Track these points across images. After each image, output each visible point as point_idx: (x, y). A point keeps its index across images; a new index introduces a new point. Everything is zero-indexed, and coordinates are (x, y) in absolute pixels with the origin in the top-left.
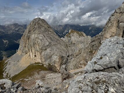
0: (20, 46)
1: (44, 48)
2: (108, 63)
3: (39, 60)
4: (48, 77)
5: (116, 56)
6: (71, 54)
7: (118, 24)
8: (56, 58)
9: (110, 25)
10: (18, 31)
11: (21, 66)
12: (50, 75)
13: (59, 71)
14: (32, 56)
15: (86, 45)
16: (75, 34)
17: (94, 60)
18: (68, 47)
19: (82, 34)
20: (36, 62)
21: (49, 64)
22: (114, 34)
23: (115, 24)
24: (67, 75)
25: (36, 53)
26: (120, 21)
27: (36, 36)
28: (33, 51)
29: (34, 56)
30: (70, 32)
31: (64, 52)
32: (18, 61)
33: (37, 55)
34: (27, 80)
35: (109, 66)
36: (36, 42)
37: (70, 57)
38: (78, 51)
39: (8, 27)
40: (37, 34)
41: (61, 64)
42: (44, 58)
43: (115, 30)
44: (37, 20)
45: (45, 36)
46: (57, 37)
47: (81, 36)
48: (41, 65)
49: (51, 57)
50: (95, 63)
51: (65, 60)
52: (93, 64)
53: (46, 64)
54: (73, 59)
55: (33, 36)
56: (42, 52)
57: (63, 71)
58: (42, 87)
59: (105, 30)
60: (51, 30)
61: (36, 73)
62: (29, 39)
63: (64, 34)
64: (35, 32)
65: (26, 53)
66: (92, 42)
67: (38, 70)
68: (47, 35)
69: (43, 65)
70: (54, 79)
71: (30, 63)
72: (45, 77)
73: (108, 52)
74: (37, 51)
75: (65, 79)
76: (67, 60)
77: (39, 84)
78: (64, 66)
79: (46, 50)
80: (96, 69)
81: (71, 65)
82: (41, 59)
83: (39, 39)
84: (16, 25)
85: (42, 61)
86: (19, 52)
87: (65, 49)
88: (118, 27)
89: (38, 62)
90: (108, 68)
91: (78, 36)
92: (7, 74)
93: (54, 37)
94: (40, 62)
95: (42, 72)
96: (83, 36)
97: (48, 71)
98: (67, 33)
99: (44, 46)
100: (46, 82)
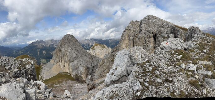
0: (53, 57)
1: (72, 60)
2: (121, 73)
3: (67, 70)
4: (75, 87)
5: (125, 65)
6: (95, 65)
7: (129, 37)
8: (82, 69)
9: (124, 38)
10: (53, 45)
11: (52, 73)
12: (77, 85)
13: (85, 81)
14: (62, 66)
15: (108, 55)
16: (99, 46)
17: (111, 71)
18: (93, 59)
19: (104, 47)
20: (65, 71)
21: (76, 75)
22: (127, 45)
23: (127, 38)
24: (93, 86)
25: (65, 64)
26: (130, 35)
27: (66, 49)
28: (63, 61)
29: (63, 66)
30: (94, 45)
31: (89, 63)
32: (50, 68)
33: (65, 65)
34: (56, 86)
35: (122, 75)
36: (66, 54)
37: (96, 68)
38: (101, 61)
39: (47, 42)
40: (66, 48)
41: (87, 75)
42: (72, 69)
43: (128, 42)
44: (67, 36)
45: (73, 49)
46: (83, 50)
47: (103, 48)
48: (69, 74)
49: (77, 68)
50: (112, 74)
51: (90, 71)
52: (111, 75)
53: (73, 74)
54: (98, 69)
55: (63, 49)
56: (70, 63)
57: (89, 82)
58: (69, 97)
59: (121, 43)
60: (78, 44)
61: (64, 81)
62: (60, 51)
63: (89, 46)
64: (65, 45)
65: (57, 63)
66: (113, 52)
67: (66, 79)
68: (75, 48)
69: (71, 75)
70: (81, 90)
71: (60, 71)
72: (72, 87)
73: (120, 63)
74: (66, 62)
75: (90, 89)
76: (93, 70)
77: (67, 95)
78: (89, 77)
79: (73, 61)
80: (113, 80)
81: (96, 75)
82: (69, 69)
83: (68, 51)
84: (52, 40)
85: (70, 71)
86: (52, 61)
87: (90, 60)
88: (129, 39)
89: (66, 71)
90: (122, 77)
91: (101, 49)
92: (42, 76)
93: (81, 50)
94: (68, 72)
95: (70, 82)
96: (105, 48)
97: (75, 82)
98: (92, 46)
99: (72, 58)
100: (73, 92)
